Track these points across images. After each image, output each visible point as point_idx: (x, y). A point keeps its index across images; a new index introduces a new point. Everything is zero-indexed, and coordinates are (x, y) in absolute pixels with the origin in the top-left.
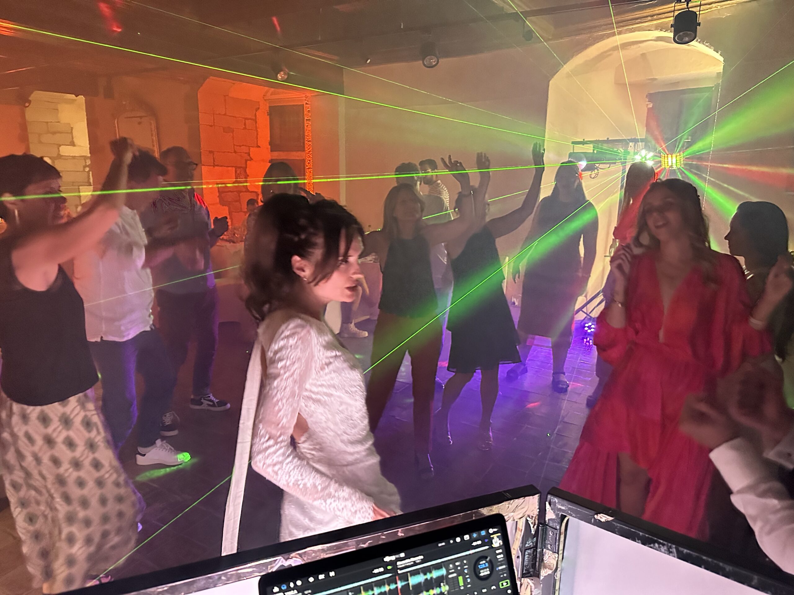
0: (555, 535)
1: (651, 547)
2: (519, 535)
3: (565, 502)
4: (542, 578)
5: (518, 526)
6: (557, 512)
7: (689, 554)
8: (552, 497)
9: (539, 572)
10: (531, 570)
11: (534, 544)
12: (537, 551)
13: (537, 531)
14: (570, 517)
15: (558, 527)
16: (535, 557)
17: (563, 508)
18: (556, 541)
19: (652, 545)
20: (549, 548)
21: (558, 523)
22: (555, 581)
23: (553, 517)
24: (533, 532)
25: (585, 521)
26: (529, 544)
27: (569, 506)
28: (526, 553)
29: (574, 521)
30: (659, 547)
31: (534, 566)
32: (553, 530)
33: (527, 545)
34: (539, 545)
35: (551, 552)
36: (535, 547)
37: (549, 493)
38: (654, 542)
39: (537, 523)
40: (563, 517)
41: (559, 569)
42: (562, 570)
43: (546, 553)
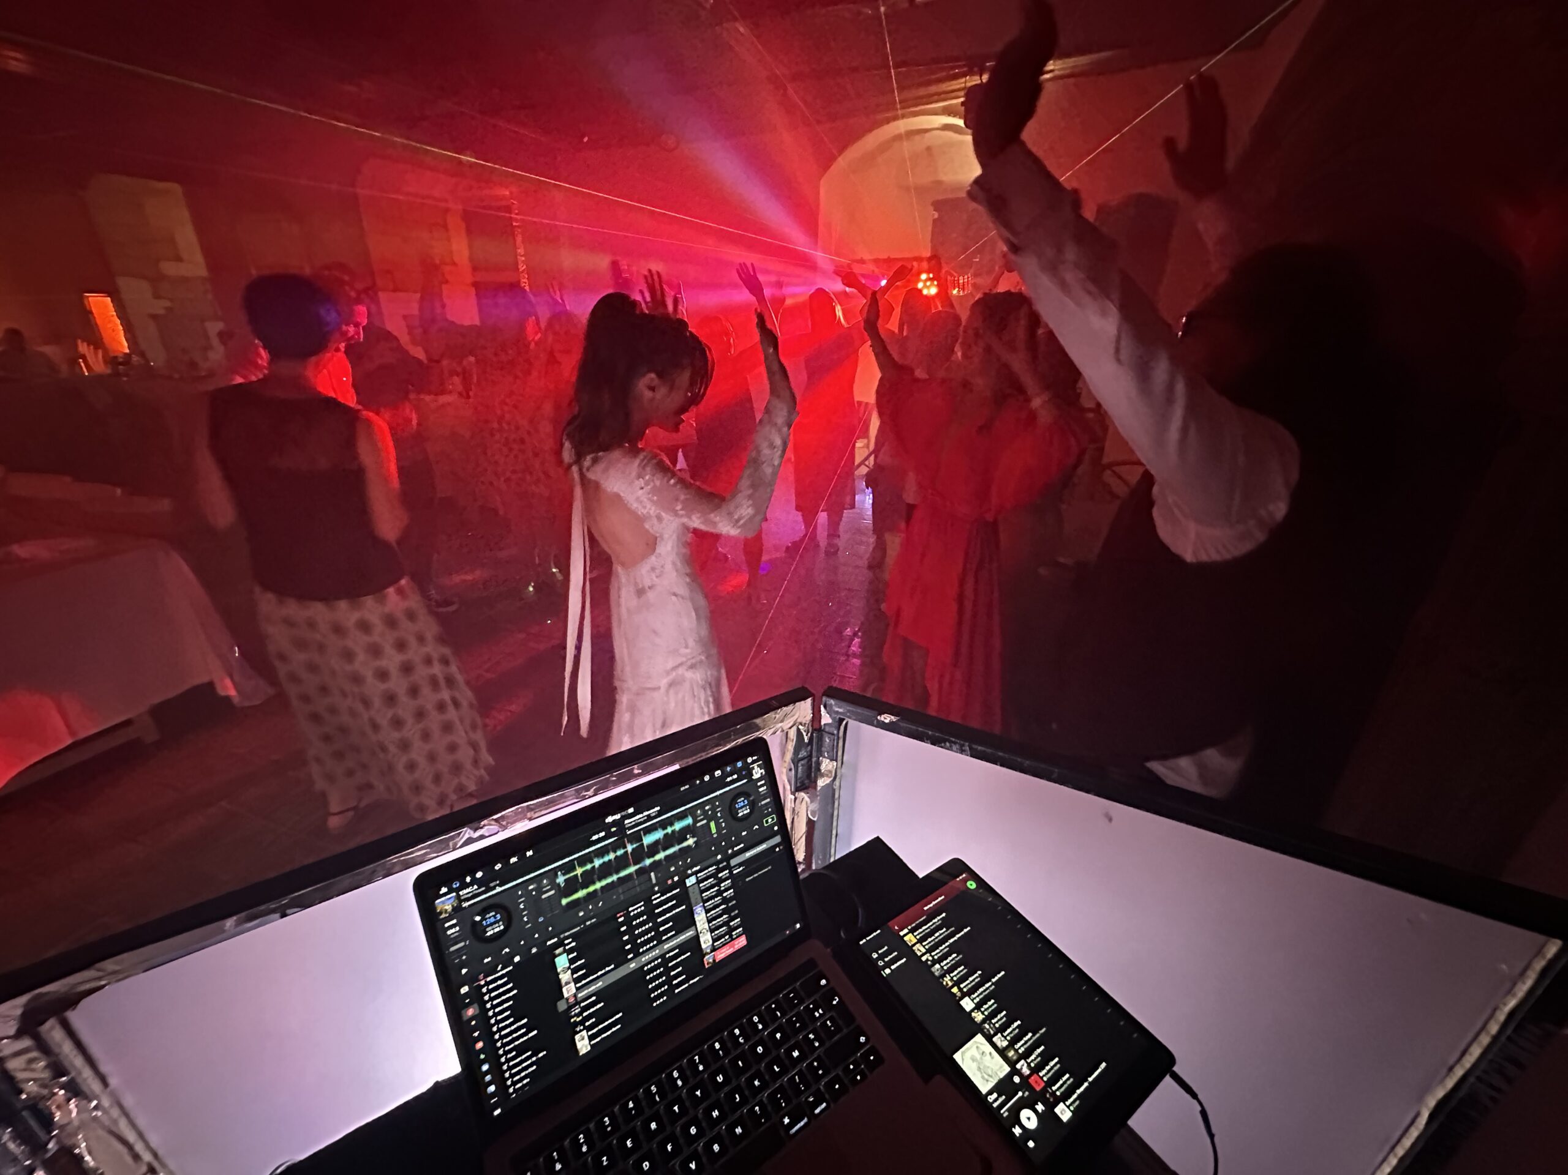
0: (832, 741)
1: (942, 747)
2: (790, 745)
3: (843, 704)
4: (819, 788)
5: (789, 736)
6: (834, 715)
7: (984, 751)
8: (828, 699)
9: (815, 782)
10: (806, 781)
11: (809, 753)
12: (812, 762)
13: (811, 739)
14: (849, 720)
15: (835, 732)
16: (810, 767)
17: (841, 710)
18: (834, 747)
19: (943, 745)
20: (826, 756)
21: (835, 728)
22: (834, 790)
23: (830, 721)
24: (806, 740)
25: (866, 724)
26: (803, 754)
27: (848, 708)
28: (800, 765)
29: (853, 724)
30: (951, 746)
31: (809, 776)
32: (830, 736)
33: (800, 756)
34: (814, 754)
35: (828, 760)
36: (810, 756)
37: (823, 695)
38: (945, 741)
39: (810, 730)
40: (841, 720)
41: (838, 777)
42: (841, 776)
43: (822, 762)
